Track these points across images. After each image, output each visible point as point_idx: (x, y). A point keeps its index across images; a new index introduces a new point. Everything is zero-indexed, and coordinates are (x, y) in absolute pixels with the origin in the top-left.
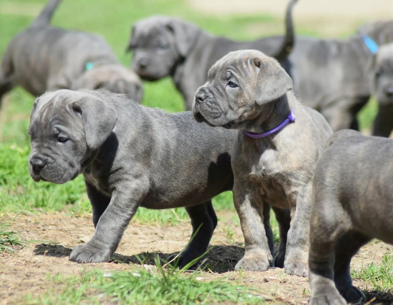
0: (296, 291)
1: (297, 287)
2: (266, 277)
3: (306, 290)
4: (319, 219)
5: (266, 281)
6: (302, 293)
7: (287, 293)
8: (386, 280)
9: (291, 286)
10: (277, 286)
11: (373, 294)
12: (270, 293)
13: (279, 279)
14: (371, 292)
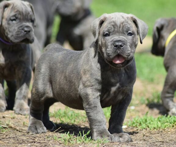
0: (20, 123)
1: (20, 121)
2: (4, 115)
3: (25, 122)
4: (36, 90)
5: (4, 117)
6: (23, 124)
7: (15, 124)
8: (66, 118)
9: (17, 120)
10: (10, 120)
11: (60, 125)
12: (5, 124)
13: (11, 117)
14: (59, 124)
